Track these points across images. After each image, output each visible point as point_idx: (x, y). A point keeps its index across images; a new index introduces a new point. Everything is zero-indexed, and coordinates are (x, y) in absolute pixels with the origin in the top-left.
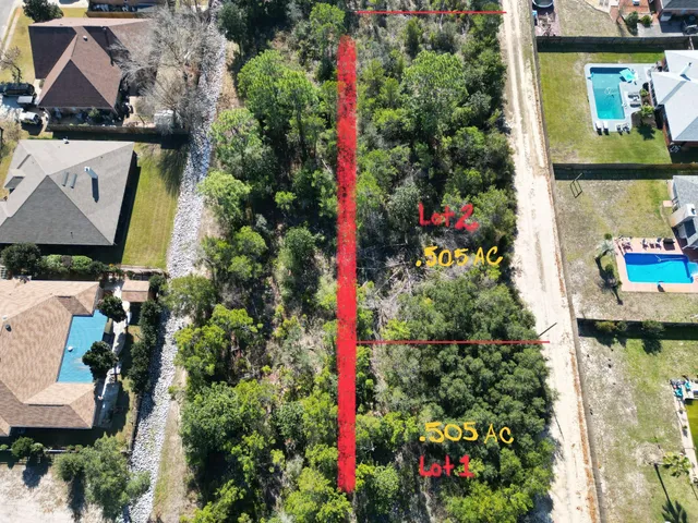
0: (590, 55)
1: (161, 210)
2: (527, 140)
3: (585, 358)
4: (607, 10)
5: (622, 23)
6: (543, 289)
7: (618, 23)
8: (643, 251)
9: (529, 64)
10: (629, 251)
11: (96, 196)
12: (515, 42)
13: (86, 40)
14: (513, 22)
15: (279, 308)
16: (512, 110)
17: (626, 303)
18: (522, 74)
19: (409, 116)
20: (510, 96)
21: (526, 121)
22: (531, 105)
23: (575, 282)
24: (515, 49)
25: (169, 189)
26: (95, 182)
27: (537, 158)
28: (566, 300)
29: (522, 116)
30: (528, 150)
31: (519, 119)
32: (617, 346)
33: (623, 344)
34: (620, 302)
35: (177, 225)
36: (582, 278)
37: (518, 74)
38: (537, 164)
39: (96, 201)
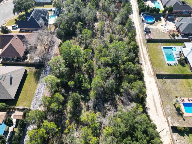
0: (162, 44)
1: (32, 88)
2: (147, 67)
3: (175, 141)
4: (166, 32)
5: (171, 35)
6: (158, 115)
7: (169, 36)
8: (189, 102)
9: (145, 46)
10: (184, 102)
11: (11, 83)
12: (140, 40)
13: (16, 38)
14: (139, 35)
15: (67, 122)
16: (141, 58)
17: (186, 121)
18: (143, 49)
19: (111, 59)
20: (140, 54)
21: (146, 61)
22: (147, 57)
23: (168, 113)
24: (141, 42)
25: (36, 81)
26: (11, 79)
27: (150, 72)
28: (166, 119)
29: (145, 60)
30: (147, 70)
31: (144, 61)
32: (186, 137)
33: (188, 136)
34: (184, 120)
35: (36, 93)
37: (142, 49)
38: (151, 74)
39: (11, 85)
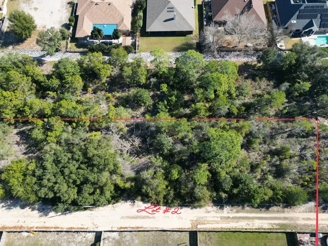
2: (216, 219)
3: (84, 235)
6: (123, 217)
9: (275, 227)
11: (166, 21)
12: (292, 219)
16: (237, 212)
18: (266, 222)
20: (247, 212)
21: (229, 220)
22: (242, 225)
23: (125, 236)
24: (286, 218)
25: (176, 48)
26: (172, 19)
27: (204, 224)
28: (116, 229)
29: (233, 218)
30: (209, 219)
31: (231, 215)
36: (128, 241)
37: (266, 218)
38: (199, 224)
39: (164, 21)
